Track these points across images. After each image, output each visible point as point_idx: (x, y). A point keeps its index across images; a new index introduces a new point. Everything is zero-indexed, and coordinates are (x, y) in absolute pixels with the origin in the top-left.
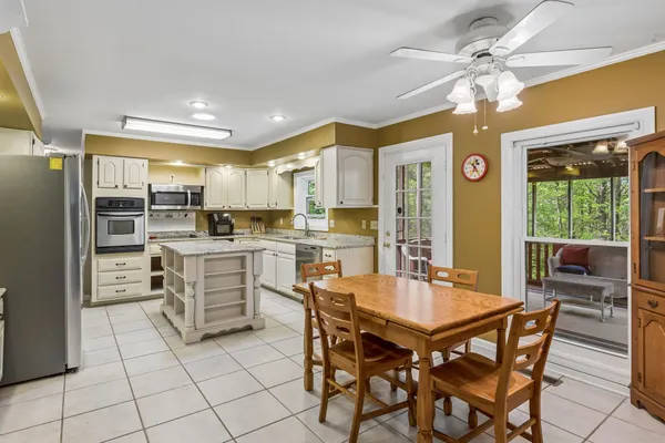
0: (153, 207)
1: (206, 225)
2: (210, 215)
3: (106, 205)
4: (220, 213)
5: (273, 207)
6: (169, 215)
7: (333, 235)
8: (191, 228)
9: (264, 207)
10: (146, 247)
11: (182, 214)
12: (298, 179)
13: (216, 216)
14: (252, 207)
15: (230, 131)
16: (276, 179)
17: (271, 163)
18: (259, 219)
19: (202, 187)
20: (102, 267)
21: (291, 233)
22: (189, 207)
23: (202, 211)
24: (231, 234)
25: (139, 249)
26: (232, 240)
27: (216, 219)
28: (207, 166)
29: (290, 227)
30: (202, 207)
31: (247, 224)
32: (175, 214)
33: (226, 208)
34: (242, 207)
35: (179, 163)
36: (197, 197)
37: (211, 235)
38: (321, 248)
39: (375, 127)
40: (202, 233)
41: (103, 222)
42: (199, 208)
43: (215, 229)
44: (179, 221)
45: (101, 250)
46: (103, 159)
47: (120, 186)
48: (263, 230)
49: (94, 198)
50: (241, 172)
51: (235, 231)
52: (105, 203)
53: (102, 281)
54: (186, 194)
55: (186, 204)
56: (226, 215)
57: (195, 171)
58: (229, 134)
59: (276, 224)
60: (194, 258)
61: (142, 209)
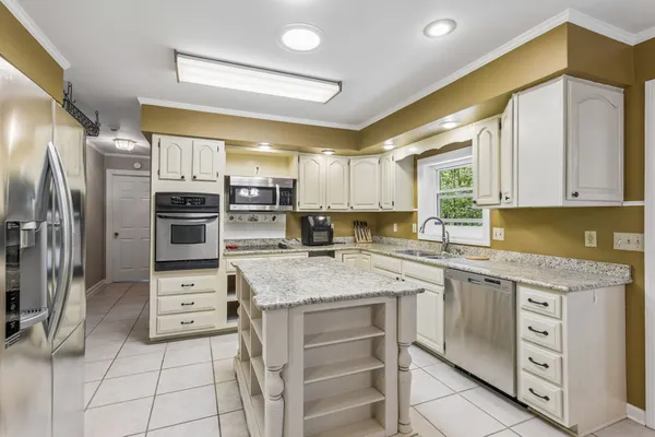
0: (232, 207)
1: (298, 231)
2: (303, 219)
3: (169, 204)
4: (315, 214)
5: (387, 207)
6: (253, 217)
7: (500, 254)
8: (280, 235)
9: (375, 208)
10: (221, 261)
11: (270, 216)
12: (424, 167)
13: (311, 219)
14: (357, 208)
15: (340, 83)
16: (392, 168)
17: (388, 144)
18: (363, 224)
19: (295, 181)
20: (163, 290)
21: (412, 245)
22: (277, 207)
23: (294, 213)
24: (330, 243)
25: (212, 264)
26: (331, 254)
27: (312, 223)
28: (302, 151)
29: (412, 235)
30: (294, 207)
31: (348, 230)
32: (260, 217)
33: (324, 210)
34: (343, 207)
35: (265, 148)
36: (288, 193)
37: (304, 244)
38: (515, 283)
39: (632, 39)
40: (293, 242)
41: (165, 227)
42: (290, 208)
43: (311, 237)
44: (265, 226)
45: (162, 266)
46: (165, 140)
47: (188, 177)
48: (369, 237)
49: (153, 194)
50: (344, 161)
51: (335, 239)
52: (167, 202)
53: (164, 309)
54: (274, 189)
55: (275, 204)
56: (321, 218)
57: (287, 161)
58: (337, 88)
59: (387, 230)
60: (284, 313)
61: (215, 208)
